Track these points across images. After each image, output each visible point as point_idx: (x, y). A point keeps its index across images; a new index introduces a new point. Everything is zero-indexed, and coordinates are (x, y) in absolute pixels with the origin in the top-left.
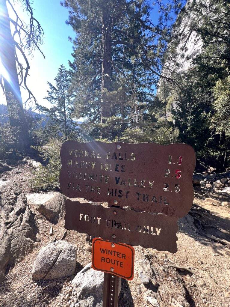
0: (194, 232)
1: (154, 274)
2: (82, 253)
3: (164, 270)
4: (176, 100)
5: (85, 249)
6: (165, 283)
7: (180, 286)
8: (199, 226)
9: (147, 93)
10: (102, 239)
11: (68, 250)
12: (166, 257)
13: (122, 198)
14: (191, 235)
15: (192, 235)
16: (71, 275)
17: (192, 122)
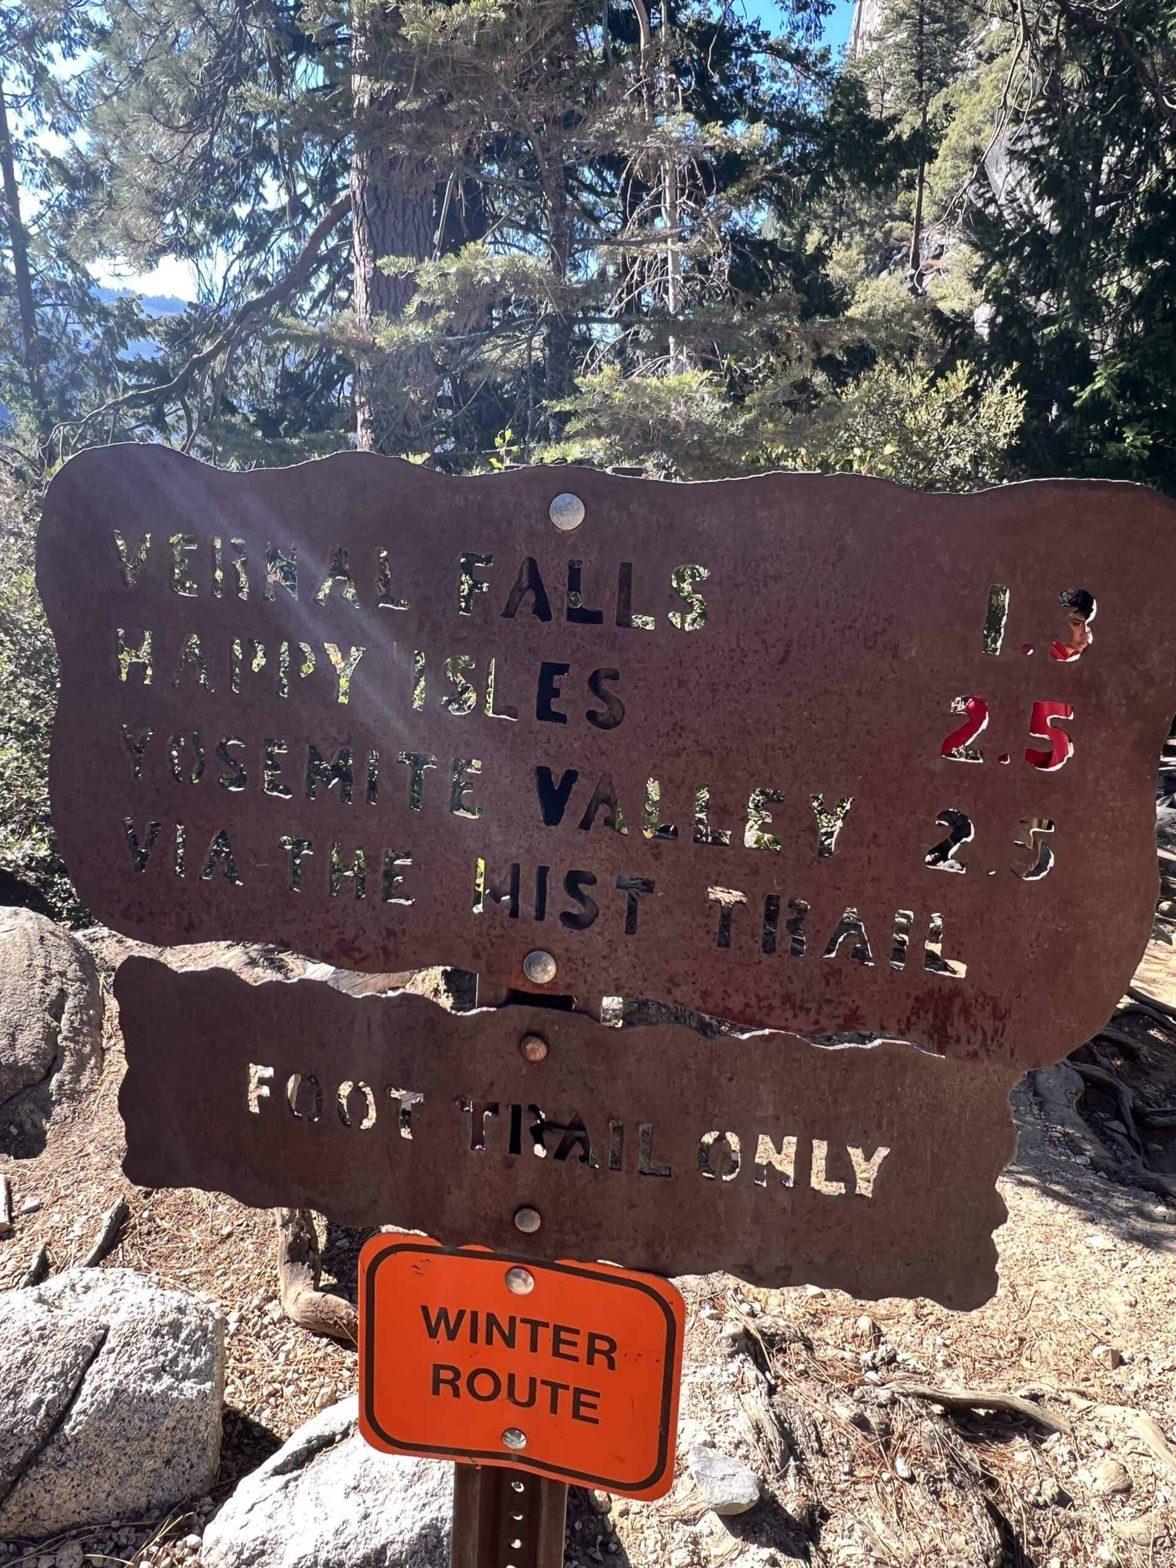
0: (1076, 1167)
1: (790, 1448)
2: (263, 1346)
3: (861, 1422)
4: (1017, 119)
5: (285, 1318)
6: (863, 1500)
7: (963, 1509)
8: (1116, 1125)
9: (766, 35)
10: (434, 1243)
11: (156, 1334)
12: (877, 1337)
13: (596, 936)
14: (1056, 1188)
15: (1067, 1184)
16: (195, 1498)
17: (1127, 319)
